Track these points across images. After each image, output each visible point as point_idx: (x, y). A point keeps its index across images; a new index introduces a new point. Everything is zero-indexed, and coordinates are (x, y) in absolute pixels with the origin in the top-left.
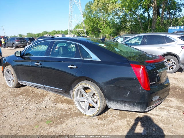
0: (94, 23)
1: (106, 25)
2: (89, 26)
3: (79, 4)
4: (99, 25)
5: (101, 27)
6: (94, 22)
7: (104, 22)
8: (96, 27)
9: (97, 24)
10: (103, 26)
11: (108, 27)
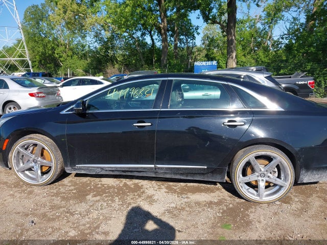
0: (45, 46)
1: (70, 53)
2: (33, 51)
3: (13, 7)
4: (56, 52)
5: (60, 57)
6: (47, 45)
7: (66, 48)
8: (50, 55)
9: (53, 48)
10: (64, 55)
11: (75, 57)
